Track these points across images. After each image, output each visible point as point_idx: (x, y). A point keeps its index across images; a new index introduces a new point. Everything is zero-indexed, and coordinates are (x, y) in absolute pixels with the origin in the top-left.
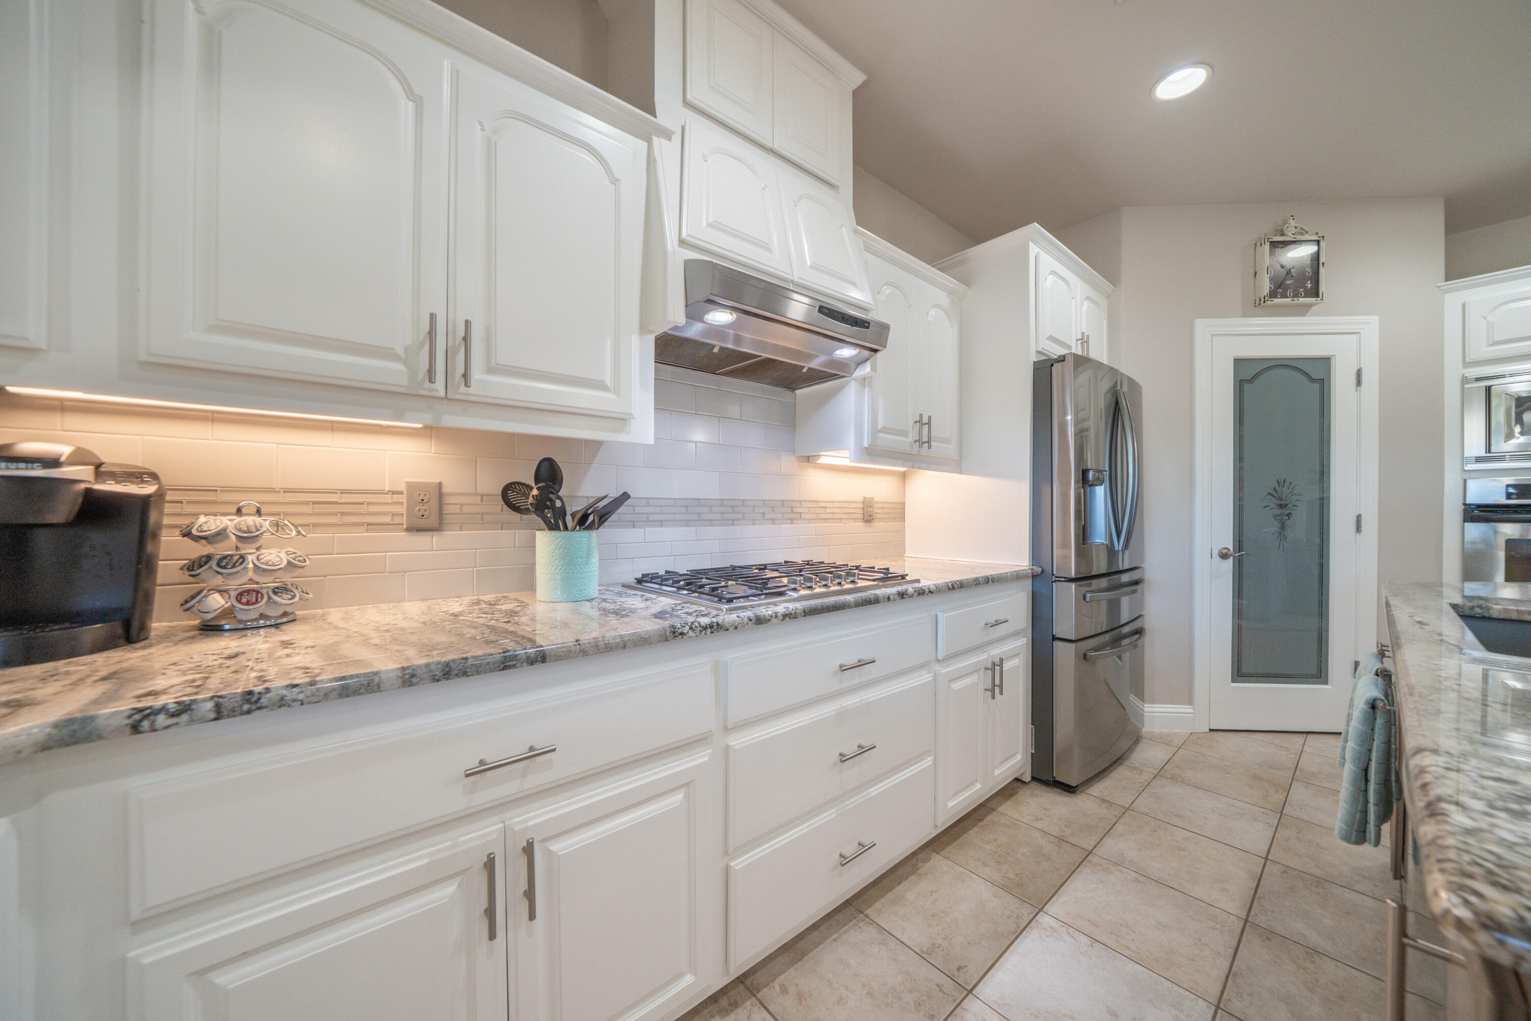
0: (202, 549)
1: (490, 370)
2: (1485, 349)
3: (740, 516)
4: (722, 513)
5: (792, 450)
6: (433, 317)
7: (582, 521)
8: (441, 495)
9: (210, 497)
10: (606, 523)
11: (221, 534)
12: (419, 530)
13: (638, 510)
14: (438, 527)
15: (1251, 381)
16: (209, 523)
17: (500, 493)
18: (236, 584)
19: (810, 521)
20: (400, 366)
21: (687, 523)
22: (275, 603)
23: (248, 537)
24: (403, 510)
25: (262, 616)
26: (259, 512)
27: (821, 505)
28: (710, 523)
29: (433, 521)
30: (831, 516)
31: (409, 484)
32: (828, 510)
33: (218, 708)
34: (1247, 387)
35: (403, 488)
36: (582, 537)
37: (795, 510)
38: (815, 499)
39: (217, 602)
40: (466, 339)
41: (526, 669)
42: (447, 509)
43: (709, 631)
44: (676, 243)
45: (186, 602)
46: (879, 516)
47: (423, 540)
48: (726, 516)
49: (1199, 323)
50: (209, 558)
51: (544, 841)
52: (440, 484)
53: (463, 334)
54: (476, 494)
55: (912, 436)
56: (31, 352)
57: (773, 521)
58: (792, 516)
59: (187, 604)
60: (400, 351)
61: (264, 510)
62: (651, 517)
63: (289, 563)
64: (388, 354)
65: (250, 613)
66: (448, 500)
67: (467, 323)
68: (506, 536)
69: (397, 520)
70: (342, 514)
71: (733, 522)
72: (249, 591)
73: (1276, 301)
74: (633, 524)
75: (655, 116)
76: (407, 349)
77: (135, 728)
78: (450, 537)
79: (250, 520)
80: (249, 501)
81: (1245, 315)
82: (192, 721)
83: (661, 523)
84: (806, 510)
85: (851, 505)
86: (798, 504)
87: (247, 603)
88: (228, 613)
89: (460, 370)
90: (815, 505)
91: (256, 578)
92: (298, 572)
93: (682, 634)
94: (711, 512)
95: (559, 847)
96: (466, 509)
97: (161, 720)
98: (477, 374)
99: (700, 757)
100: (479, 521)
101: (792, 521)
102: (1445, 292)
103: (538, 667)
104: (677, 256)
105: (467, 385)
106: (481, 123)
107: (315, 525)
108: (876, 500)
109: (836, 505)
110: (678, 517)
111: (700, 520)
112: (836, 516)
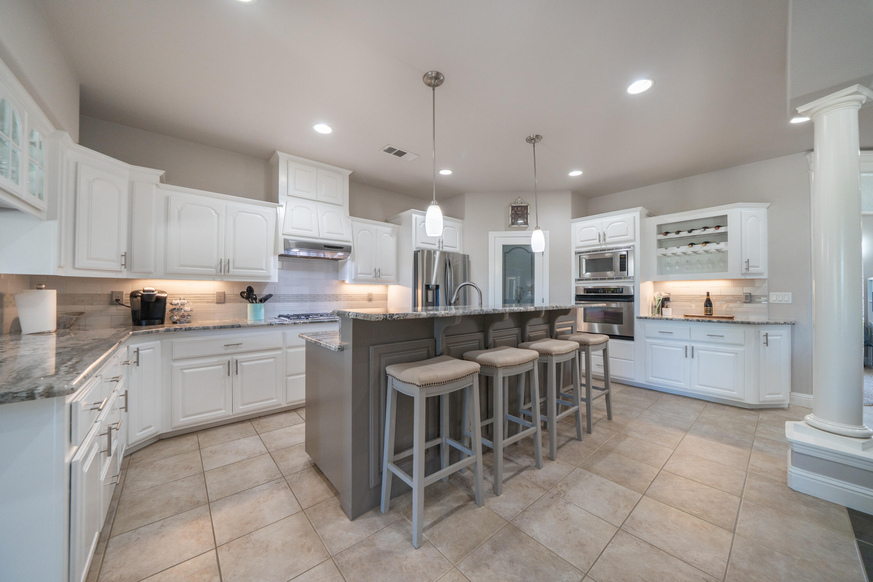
0: (174, 307)
1: (234, 268)
2: (579, 243)
3: (317, 299)
4: (310, 298)
5: (337, 279)
6: (221, 260)
7: (261, 301)
8: (225, 295)
9: (173, 296)
10: (266, 302)
11: (178, 304)
12: (219, 303)
13: (281, 298)
14: (224, 302)
15: (508, 253)
16: (175, 302)
17: (240, 294)
18: (181, 314)
19: (344, 301)
20: (214, 270)
21: (297, 301)
22: (188, 318)
23: (183, 304)
24: (215, 298)
25: (185, 321)
26: (184, 299)
27: (349, 295)
28: (306, 301)
29: (223, 301)
30: (354, 299)
31: (217, 292)
32: (352, 297)
33: (185, 329)
34: (507, 254)
35: (215, 293)
36: (259, 305)
37: (338, 297)
38: (347, 294)
39: (176, 318)
40: (229, 263)
41: (236, 328)
42: (226, 298)
43: (280, 325)
44: (282, 234)
45: (170, 317)
46: (374, 299)
47: (220, 305)
48: (311, 299)
49: (490, 233)
50: (175, 309)
51: (241, 362)
52: (224, 292)
53: (227, 262)
54: (234, 294)
55: (374, 274)
56: (151, 273)
57: (330, 301)
58: (337, 299)
59: (171, 317)
60: (214, 267)
61: (185, 299)
62: (285, 300)
63: (191, 310)
64: (212, 267)
65: (183, 320)
66: (226, 296)
67: (229, 260)
68: (242, 305)
69: (214, 301)
70: (201, 299)
71: (314, 301)
72: (183, 315)
73: (513, 226)
74: (279, 302)
75: (279, 203)
76: (215, 266)
77: (175, 331)
78: (227, 305)
79: (183, 301)
80: (182, 297)
81: (505, 231)
82: (182, 331)
83: (289, 301)
84: (342, 297)
85: (364, 295)
86: (340, 295)
87: (183, 318)
88: (179, 320)
89: (227, 269)
90: (347, 295)
91: (184, 313)
92: (192, 312)
93: (273, 325)
94: (306, 298)
95: (243, 364)
96: (231, 298)
97: (178, 330)
98: (231, 270)
99: (279, 352)
100: (235, 301)
101: (337, 301)
102: (571, 223)
103: (239, 328)
104: (281, 238)
105: (229, 272)
106: (232, 215)
107: (195, 302)
108: (373, 294)
109: (355, 295)
110: (295, 300)
111: (302, 300)
112: (356, 299)
